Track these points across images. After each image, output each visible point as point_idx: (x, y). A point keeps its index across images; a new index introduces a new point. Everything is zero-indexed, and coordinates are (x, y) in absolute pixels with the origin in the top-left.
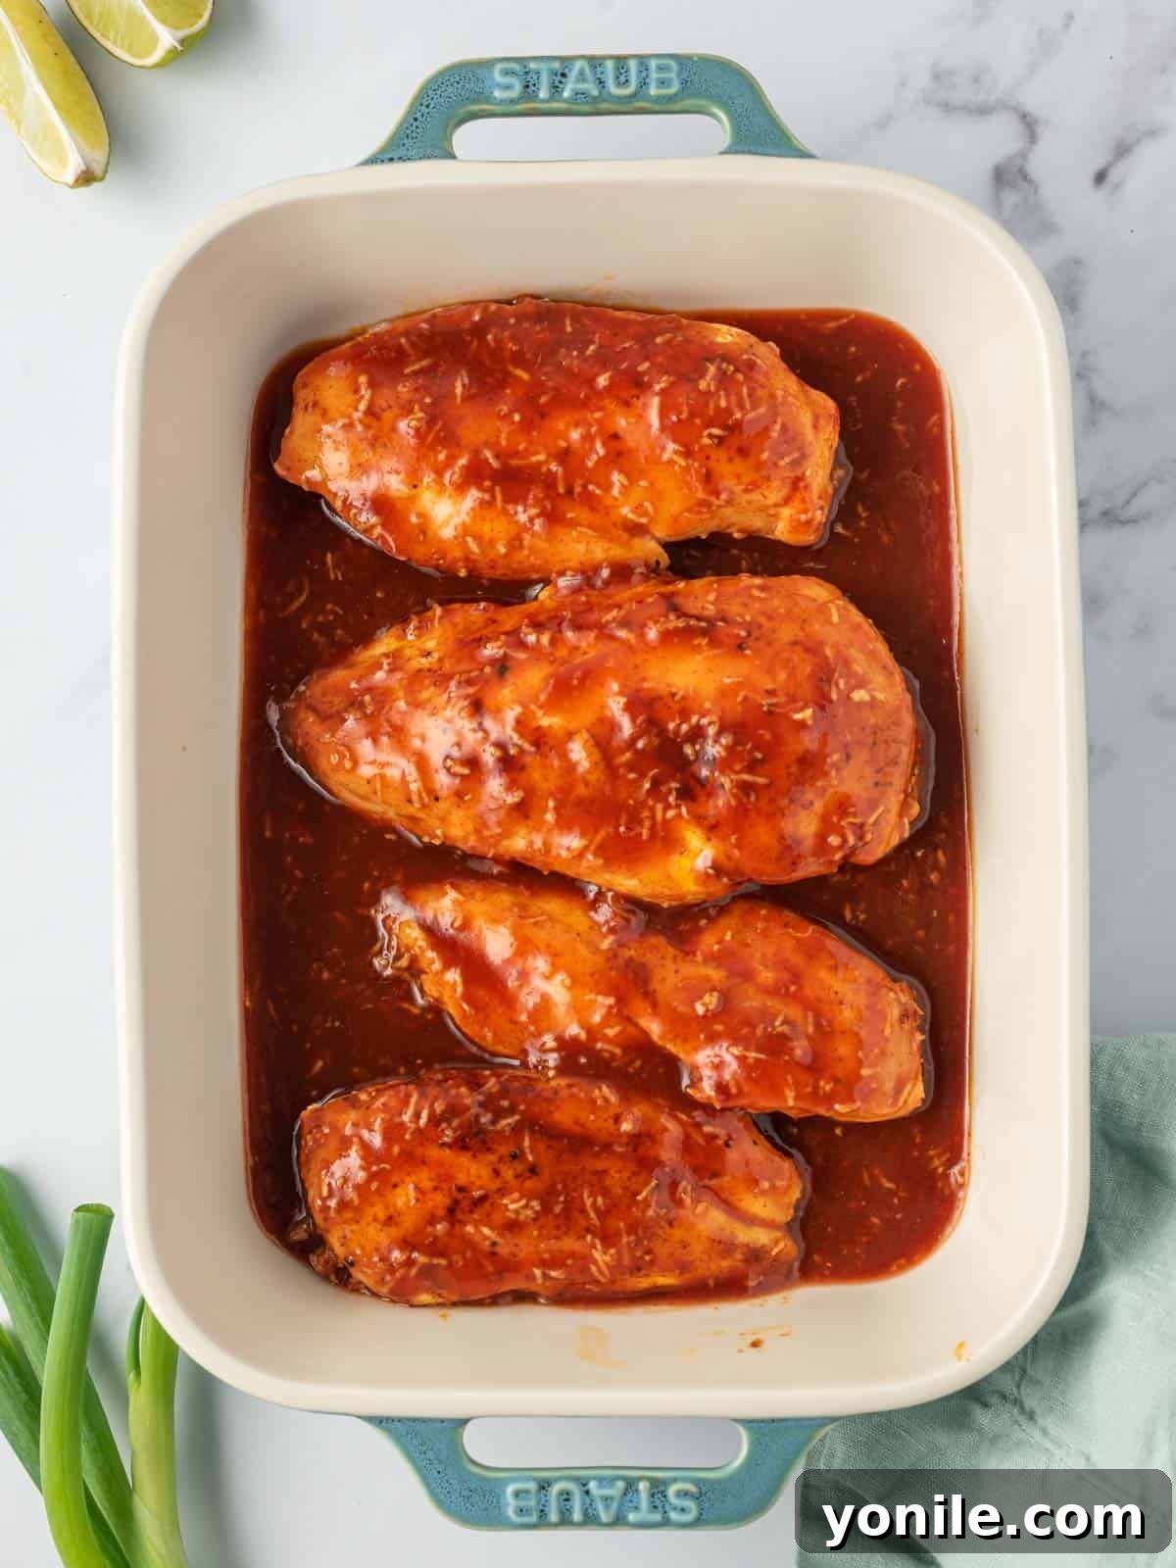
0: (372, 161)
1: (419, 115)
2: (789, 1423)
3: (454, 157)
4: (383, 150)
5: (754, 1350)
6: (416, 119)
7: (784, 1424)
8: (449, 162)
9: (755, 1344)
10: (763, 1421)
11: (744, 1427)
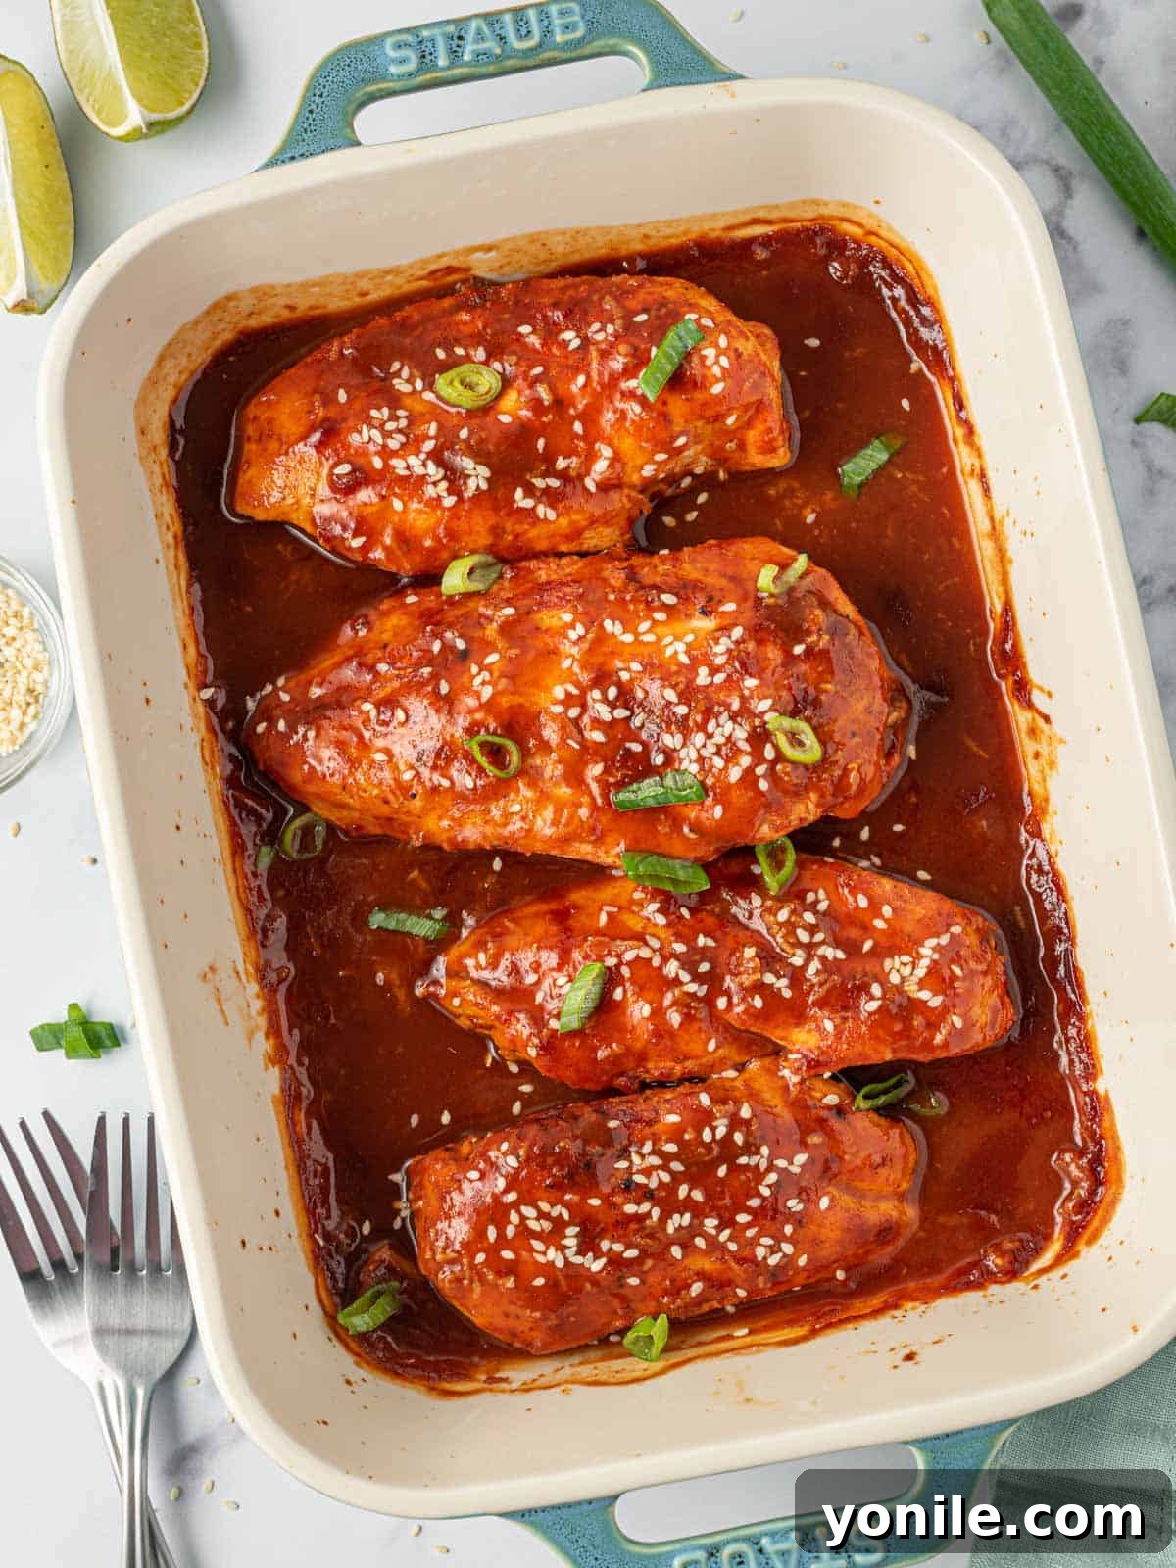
0: (272, 163)
1: (313, 106)
2: (966, 1435)
3: (358, 144)
4: (282, 150)
5: (910, 1364)
6: (311, 111)
7: (960, 1436)
8: (355, 150)
9: (910, 1357)
10: (937, 1438)
11: (919, 1448)
